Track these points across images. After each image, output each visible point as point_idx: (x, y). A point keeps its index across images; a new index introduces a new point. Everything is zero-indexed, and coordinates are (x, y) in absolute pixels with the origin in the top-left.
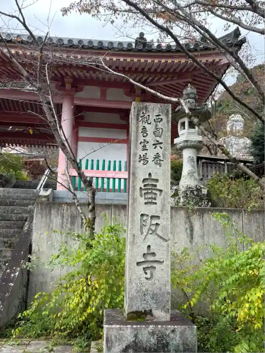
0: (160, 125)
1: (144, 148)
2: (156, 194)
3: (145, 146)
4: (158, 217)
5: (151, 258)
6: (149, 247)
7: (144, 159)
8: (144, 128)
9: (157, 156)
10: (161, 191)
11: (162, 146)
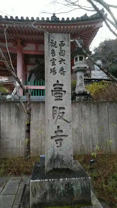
0: (63, 48)
1: (54, 64)
2: (62, 94)
3: (54, 62)
4: (64, 108)
5: (60, 134)
6: (58, 127)
7: (53, 71)
8: (53, 50)
9: (62, 69)
10: (65, 92)
11: (65, 62)
